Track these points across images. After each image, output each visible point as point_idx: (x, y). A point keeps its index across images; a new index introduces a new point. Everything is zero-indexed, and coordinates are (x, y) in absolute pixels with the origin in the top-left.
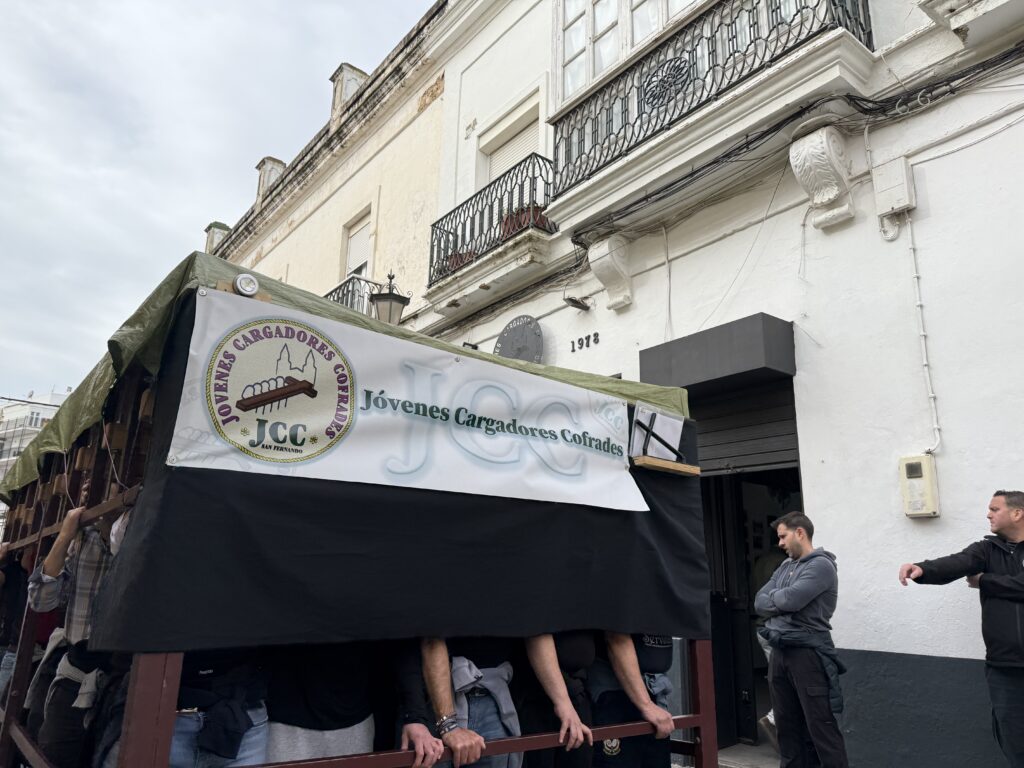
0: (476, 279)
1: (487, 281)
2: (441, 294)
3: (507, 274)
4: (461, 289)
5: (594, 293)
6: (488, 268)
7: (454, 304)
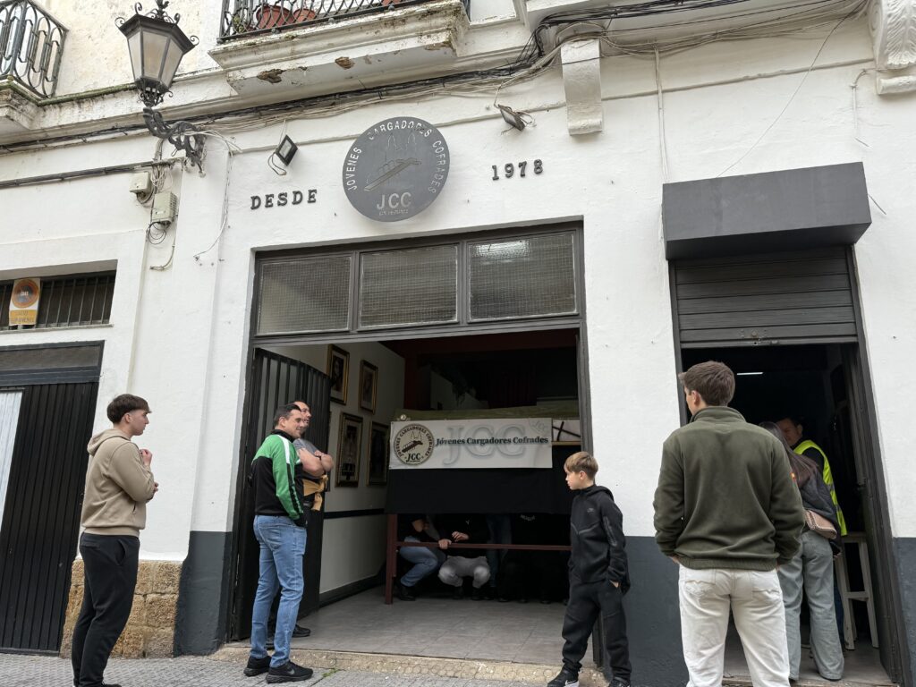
0: (331, 48)
1: (352, 54)
2: (252, 57)
3: (396, 53)
4: (294, 56)
5: (534, 111)
6: (363, 35)
7: (273, 77)
